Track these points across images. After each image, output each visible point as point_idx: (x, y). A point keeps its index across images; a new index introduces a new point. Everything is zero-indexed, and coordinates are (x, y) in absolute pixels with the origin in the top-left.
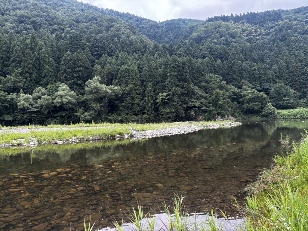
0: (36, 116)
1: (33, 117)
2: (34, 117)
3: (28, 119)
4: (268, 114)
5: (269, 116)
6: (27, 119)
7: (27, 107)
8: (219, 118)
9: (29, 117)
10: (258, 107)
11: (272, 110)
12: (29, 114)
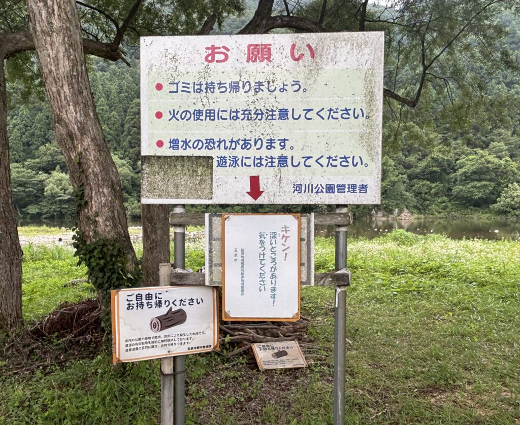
0: (67, 206)
1: (63, 208)
2: (65, 208)
3: (58, 211)
4: (507, 207)
5: (509, 212)
6: (56, 211)
7: (56, 193)
8: (378, 215)
9: (59, 209)
10: (484, 191)
11: (516, 199)
12: (60, 204)
